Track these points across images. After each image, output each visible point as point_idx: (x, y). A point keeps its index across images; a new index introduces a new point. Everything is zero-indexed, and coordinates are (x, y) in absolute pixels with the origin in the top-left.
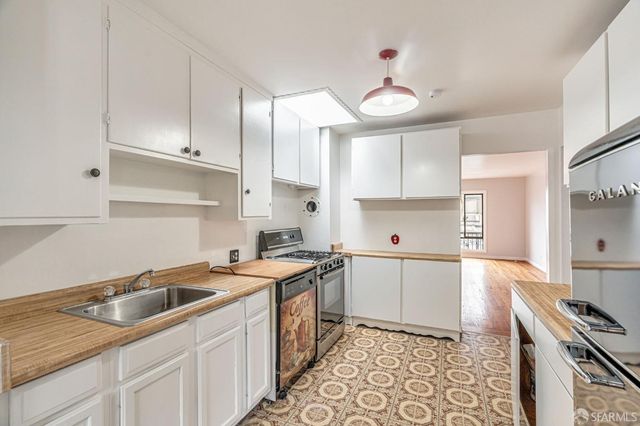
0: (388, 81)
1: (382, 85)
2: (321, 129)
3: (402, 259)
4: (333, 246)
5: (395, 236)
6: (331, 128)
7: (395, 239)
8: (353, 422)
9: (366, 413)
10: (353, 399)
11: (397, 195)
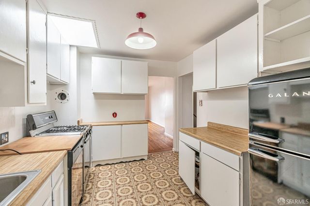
0: (141, 30)
1: (137, 31)
2: (70, 46)
3: (122, 125)
4: (78, 122)
5: (115, 113)
6: (77, 47)
7: (115, 115)
8: (123, 204)
9: (127, 197)
10: (116, 194)
11: (118, 92)
